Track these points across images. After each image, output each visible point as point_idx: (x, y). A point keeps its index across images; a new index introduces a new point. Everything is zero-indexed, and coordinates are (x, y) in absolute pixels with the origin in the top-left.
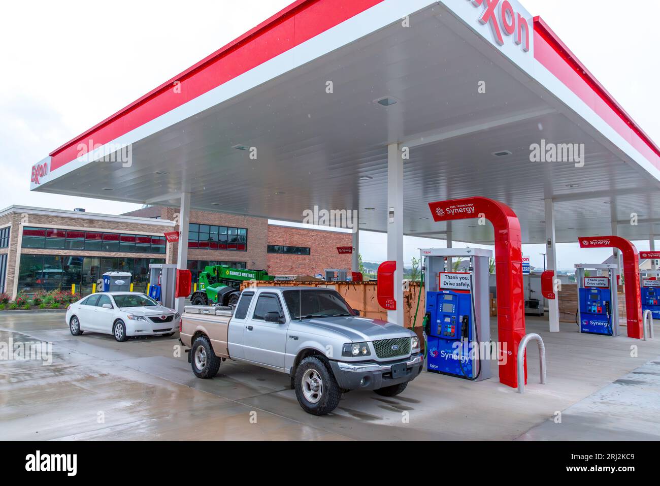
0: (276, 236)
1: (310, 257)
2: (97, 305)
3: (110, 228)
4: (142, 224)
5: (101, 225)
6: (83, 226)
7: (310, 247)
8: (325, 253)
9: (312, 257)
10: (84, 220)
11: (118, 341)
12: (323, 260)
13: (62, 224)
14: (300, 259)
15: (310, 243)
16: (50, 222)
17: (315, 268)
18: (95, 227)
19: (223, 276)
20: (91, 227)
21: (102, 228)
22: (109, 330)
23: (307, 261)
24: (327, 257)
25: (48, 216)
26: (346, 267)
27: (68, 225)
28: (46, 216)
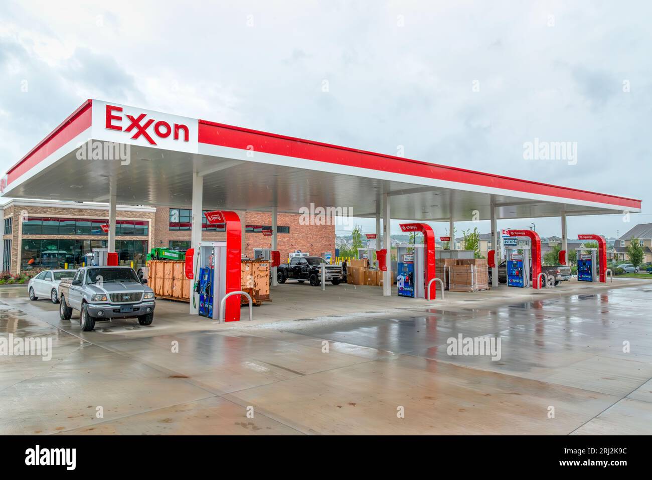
0: (255, 217)
1: (290, 235)
2: (44, 279)
3: (97, 215)
4: (125, 211)
5: (89, 213)
6: (74, 215)
7: (289, 226)
8: (304, 231)
9: (291, 235)
10: (74, 209)
11: (54, 303)
12: (303, 238)
13: (56, 213)
14: (279, 237)
15: (289, 223)
16: (45, 212)
17: (295, 245)
18: (84, 215)
19: (161, 256)
20: (81, 215)
21: (90, 215)
22: (48, 296)
23: (287, 239)
24: (307, 234)
25: (43, 208)
26: (327, 243)
27: (61, 214)
28: (41, 207)
